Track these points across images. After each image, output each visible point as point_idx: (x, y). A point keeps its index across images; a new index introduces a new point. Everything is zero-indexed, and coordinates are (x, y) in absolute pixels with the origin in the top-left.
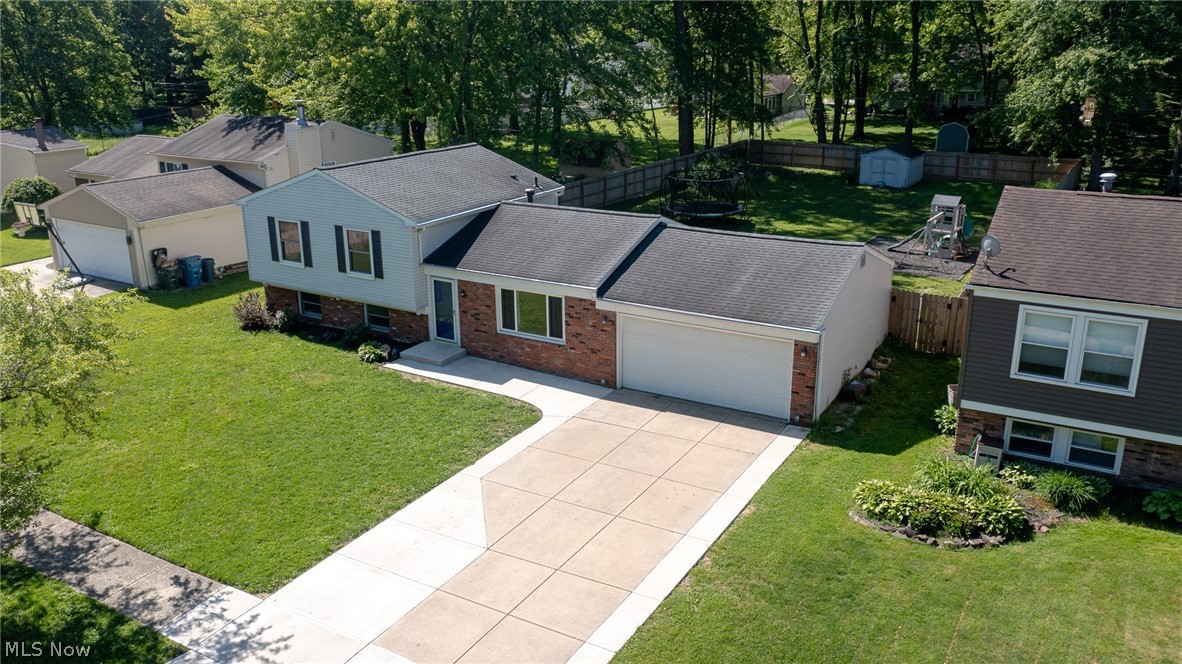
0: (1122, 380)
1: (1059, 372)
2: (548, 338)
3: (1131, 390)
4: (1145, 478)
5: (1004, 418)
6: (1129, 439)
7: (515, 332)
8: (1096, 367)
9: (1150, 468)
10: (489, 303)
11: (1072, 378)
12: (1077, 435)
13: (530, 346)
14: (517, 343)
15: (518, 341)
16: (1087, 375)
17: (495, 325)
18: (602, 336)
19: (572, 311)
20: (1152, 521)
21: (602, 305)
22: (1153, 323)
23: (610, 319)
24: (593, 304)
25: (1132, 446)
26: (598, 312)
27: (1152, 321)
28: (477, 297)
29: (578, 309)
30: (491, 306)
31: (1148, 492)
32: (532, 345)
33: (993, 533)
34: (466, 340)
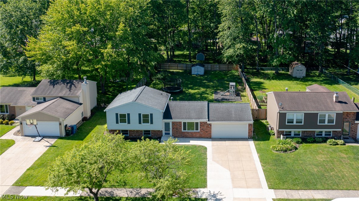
0: (301, 122)
1: (293, 122)
2: (195, 131)
3: (303, 124)
4: (305, 136)
5: (284, 131)
6: (302, 131)
7: (187, 131)
8: (298, 121)
9: (305, 135)
10: (180, 125)
11: (295, 123)
12: (295, 131)
13: (190, 133)
14: (187, 133)
15: (188, 133)
16: (297, 122)
17: (181, 130)
18: (209, 129)
19: (201, 125)
20: (309, 142)
21: (208, 123)
22: (305, 113)
23: (210, 125)
24: (207, 122)
25: (302, 132)
26: (208, 124)
27: (304, 113)
28: (177, 125)
29: (203, 124)
30: (181, 126)
31: (307, 138)
32: (191, 133)
33: (293, 149)
34: (173, 134)
